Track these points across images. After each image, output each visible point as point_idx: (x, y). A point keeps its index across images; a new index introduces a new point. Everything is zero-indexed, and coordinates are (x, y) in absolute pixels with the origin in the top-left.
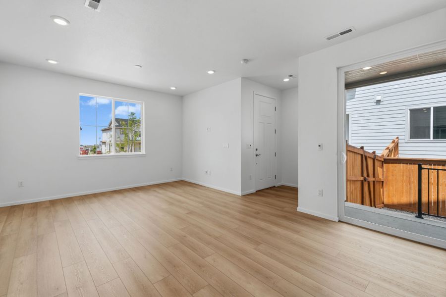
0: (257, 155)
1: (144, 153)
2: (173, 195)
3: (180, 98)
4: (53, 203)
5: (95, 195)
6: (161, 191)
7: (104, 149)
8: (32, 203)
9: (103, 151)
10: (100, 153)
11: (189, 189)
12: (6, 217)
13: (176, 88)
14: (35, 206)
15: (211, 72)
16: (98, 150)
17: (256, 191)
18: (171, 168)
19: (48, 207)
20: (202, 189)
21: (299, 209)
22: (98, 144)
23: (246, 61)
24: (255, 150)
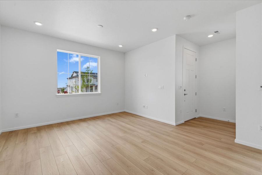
0: (185, 95)
1: (100, 93)
2: (123, 124)
3: (123, 54)
4: (39, 129)
5: (68, 123)
6: (113, 120)
7: (69, 90)
8: (24, 129)
9: (68, 91)
10: (66, 92)
11: (132, 119)
12: (5, 141)
13: (123, 45)
14: (27, 132)
15: (154, 30)
16: (65, 90)
17: (185, 122)
18: (118, 103)
19: (36, 133)
20: (142, 119)
21: (237, 141)
22: (65, 87)
23: (189, 16)
24: (184, 90)
